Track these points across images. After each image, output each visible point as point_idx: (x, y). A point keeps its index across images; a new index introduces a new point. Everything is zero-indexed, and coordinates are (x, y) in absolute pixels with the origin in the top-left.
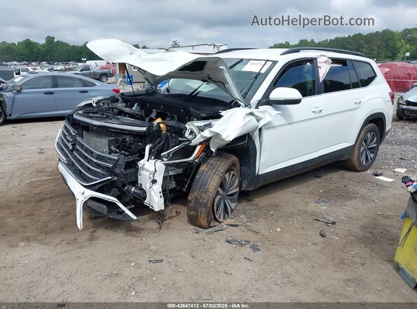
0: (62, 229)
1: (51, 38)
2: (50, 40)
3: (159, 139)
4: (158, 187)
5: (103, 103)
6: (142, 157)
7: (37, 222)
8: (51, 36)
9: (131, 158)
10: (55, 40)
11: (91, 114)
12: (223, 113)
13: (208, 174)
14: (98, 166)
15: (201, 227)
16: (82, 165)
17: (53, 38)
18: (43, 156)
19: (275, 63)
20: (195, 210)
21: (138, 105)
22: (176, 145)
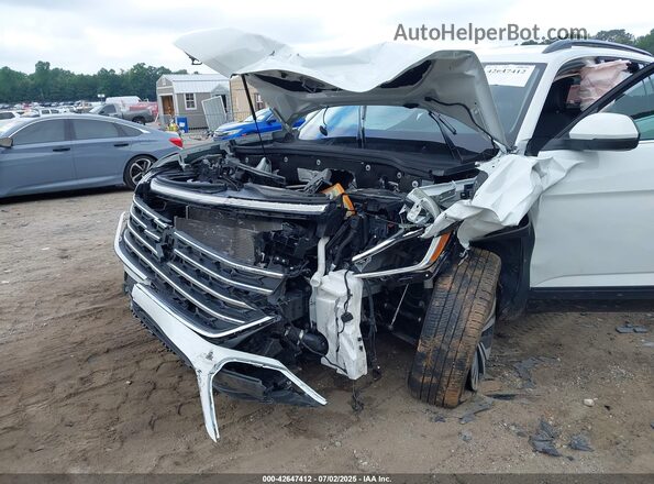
0: (152, 425)
1: (44, 64)
2: (42, 67)
3: (343, 228)
4: (353, 330)
5: (210, 160)
6: (314, 267)
7: (94, 411)
8: (44, 61)
9: (295, 272)
10: (51, 68)
11: (190, 181)
12: (483, 166)
13: (461, 296)
14: (238, 293)
15: (443, 405)
16: (195, 291)
17: (48, 64)
18: (70, 264)
19: (541, 67)
20: (434, 373)
21: (267, 162)
22: (384, 239)
